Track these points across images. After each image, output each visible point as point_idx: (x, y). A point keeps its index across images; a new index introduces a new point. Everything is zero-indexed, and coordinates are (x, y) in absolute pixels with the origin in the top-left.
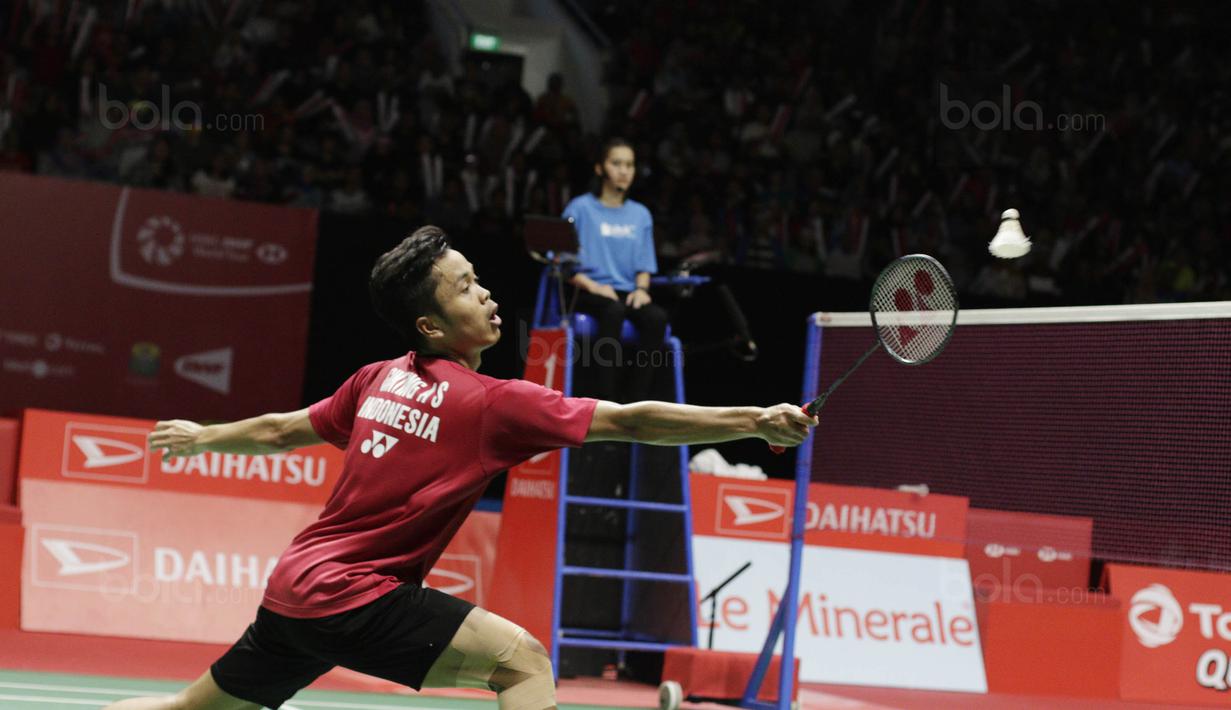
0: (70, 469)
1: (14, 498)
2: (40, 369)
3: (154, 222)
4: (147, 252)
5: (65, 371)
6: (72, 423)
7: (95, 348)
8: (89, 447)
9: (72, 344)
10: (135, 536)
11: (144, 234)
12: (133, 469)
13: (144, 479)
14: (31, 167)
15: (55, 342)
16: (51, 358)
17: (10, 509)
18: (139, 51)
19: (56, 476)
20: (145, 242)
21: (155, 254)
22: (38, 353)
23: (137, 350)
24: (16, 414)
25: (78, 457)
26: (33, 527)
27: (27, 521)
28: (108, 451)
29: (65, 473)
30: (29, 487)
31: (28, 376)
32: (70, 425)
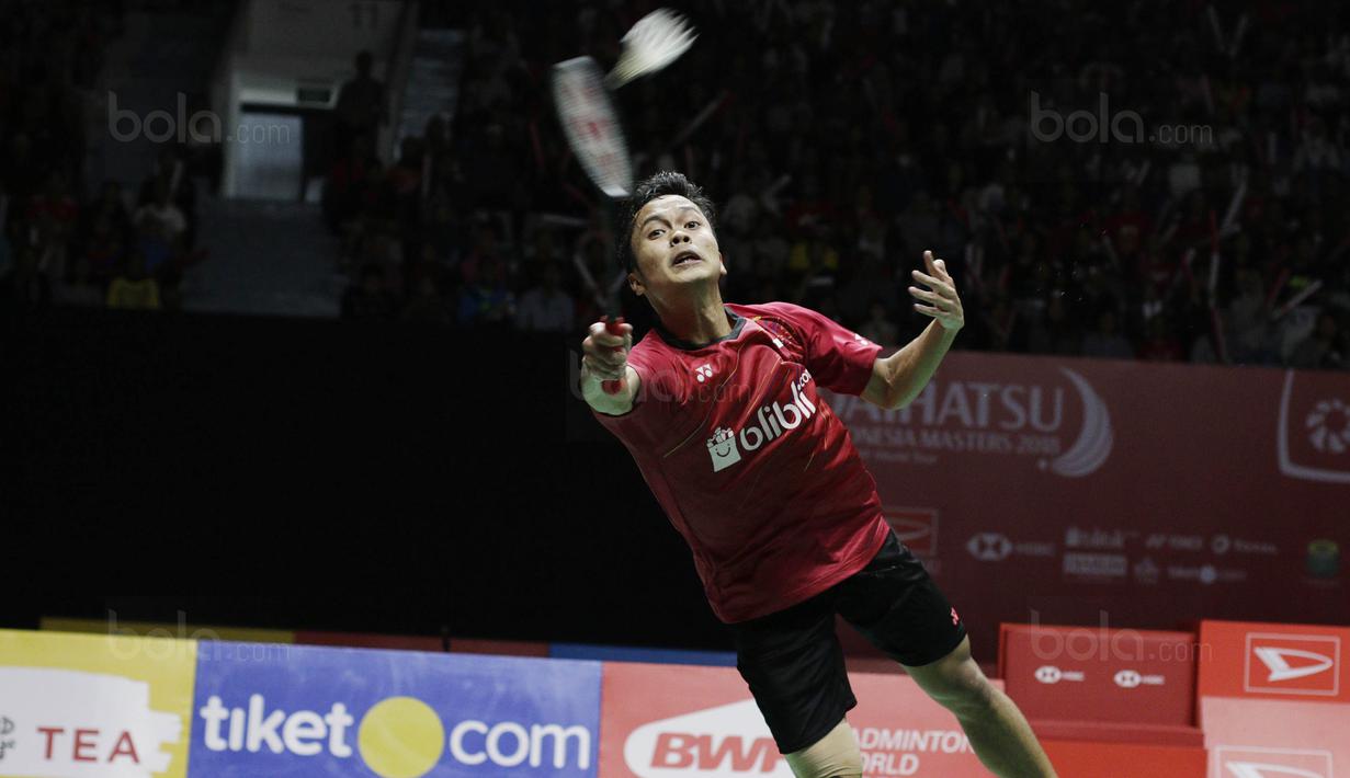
0: (1252, 684)
1: (1193, 718)
2: (1208, 574)
3: (1324, 406)
4: (1318, 440)
5: (1233, 575)
6: (1252, 633)
7: (1268, 549)
8: (1271, 657)
9: (1240, 545)
10: (1329, 755)
11: (1313, 420)
12: (1322, 680)
13: (1335, 692)
14: (1183, 355)
15: (1222, 544)
16: (1220, 562)
17: (1191, 730)
18: (1294, 224)
19: (1239, 693)
20: (1315, 429)
21: (1326, 441)
22: (1204, 557)
23: (1313, 548)
24: (1189, 626)
25: (1261, 670)
26: (1216, 750)
27: (1208, 743)
28: (1293, 662)
29: (1248, 689)
30: (1210, 706)
31: (1195, 583)
32: (1250, 636)
